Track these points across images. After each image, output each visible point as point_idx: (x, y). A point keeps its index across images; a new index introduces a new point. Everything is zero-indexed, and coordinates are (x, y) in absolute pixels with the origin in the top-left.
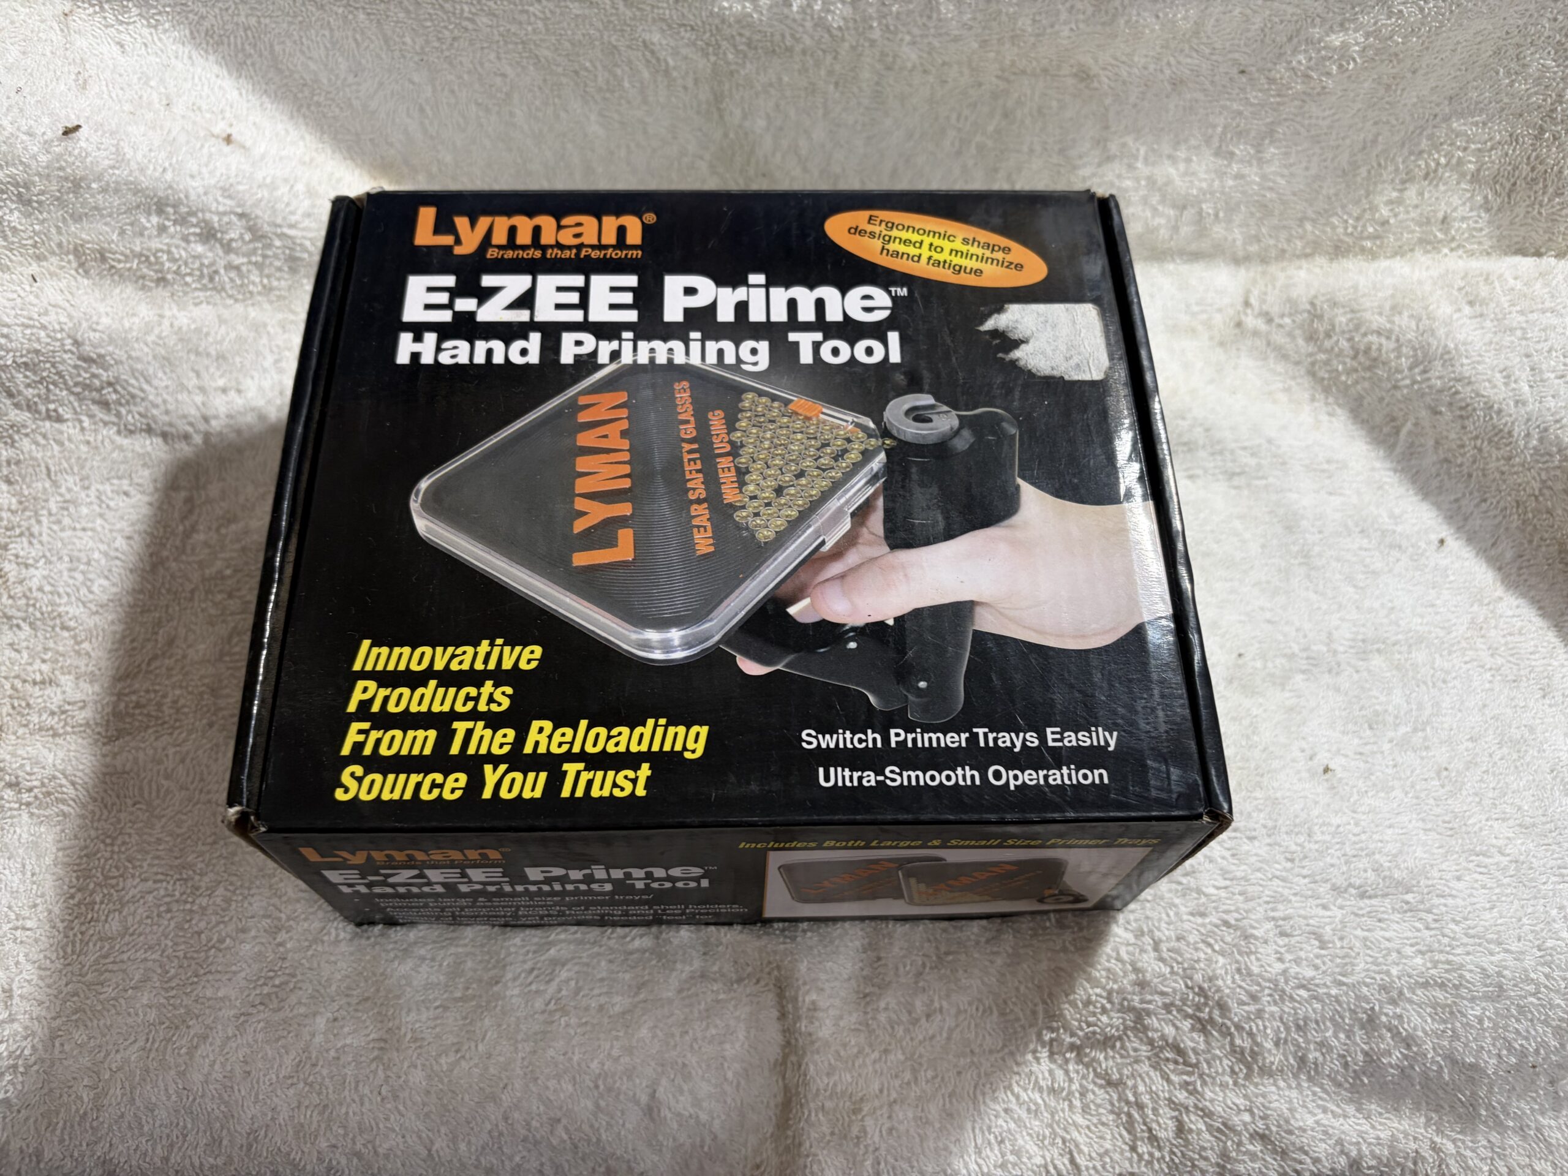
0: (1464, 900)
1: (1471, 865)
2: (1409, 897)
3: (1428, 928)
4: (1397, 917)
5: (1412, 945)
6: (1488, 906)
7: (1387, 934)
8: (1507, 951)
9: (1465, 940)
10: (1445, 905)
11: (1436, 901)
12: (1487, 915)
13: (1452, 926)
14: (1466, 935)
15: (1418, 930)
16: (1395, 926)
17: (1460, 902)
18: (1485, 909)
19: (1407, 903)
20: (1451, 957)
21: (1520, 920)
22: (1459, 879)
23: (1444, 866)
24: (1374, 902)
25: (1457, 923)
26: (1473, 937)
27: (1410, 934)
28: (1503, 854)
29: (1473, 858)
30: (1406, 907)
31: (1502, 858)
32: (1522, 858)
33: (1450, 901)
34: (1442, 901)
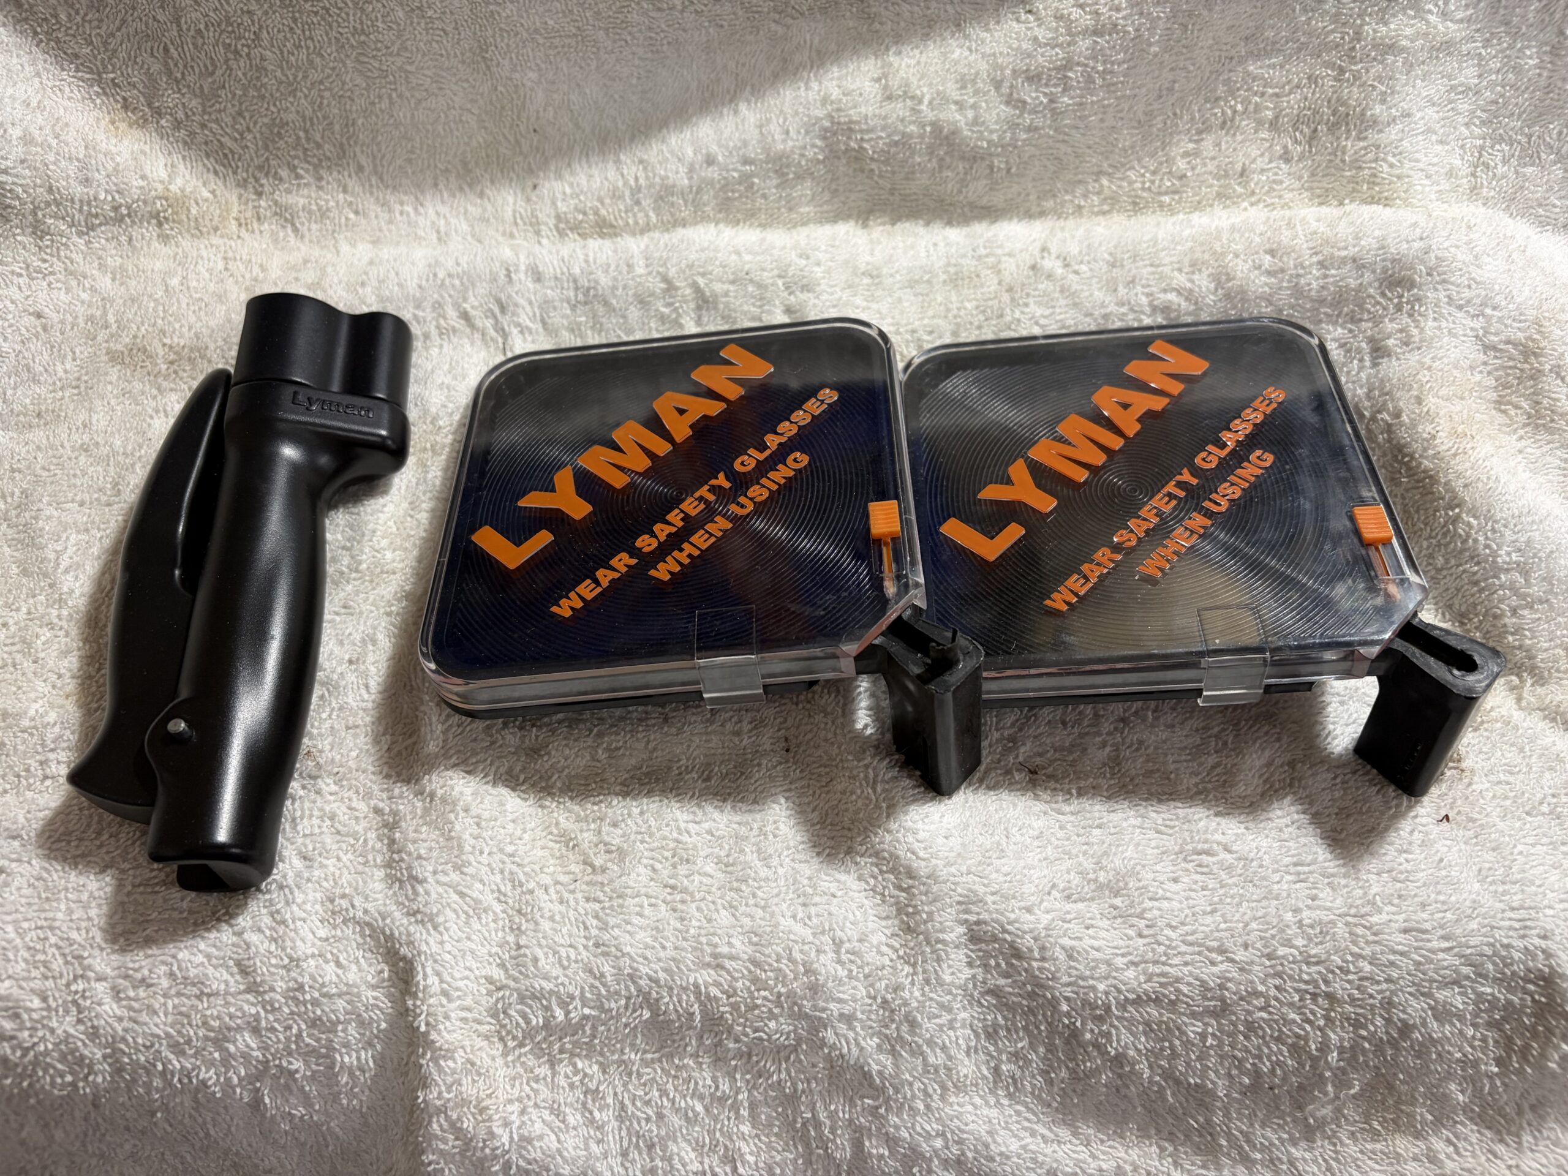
0: (1181, 902)
1: (1190, 866)
2: (1118, 901)
3: (1140, 936)
4: (1105, 923)
5: (1123, 955)
6: (1209, 909)
7: (1096, 943)
8: (1232, 961)
9: (1183, 948)
10: (1160, 909)
11: (1148, 904)
12: (1208, 919)
13: (1168, 932)
14: (1183, 942)
15: (1130, 938)
16: (1103, 934)
17: (1175, 904)
18: (1205, 913)
19: (1115, 908)
20: (1167, 969)
21: (1247, 925)
22: (1175, 880)
23: (1158, 868)
24: (1080, 906)
25: (1173, 928)
26: (1191, 944)
27: (1121, 943)
28: (1230, 852)
29: (1195, 857)
30: (1115, 913)
31: (1228, 856)
32: (1252, 855)
33: (1165, 904)
34: (1156, 904)
